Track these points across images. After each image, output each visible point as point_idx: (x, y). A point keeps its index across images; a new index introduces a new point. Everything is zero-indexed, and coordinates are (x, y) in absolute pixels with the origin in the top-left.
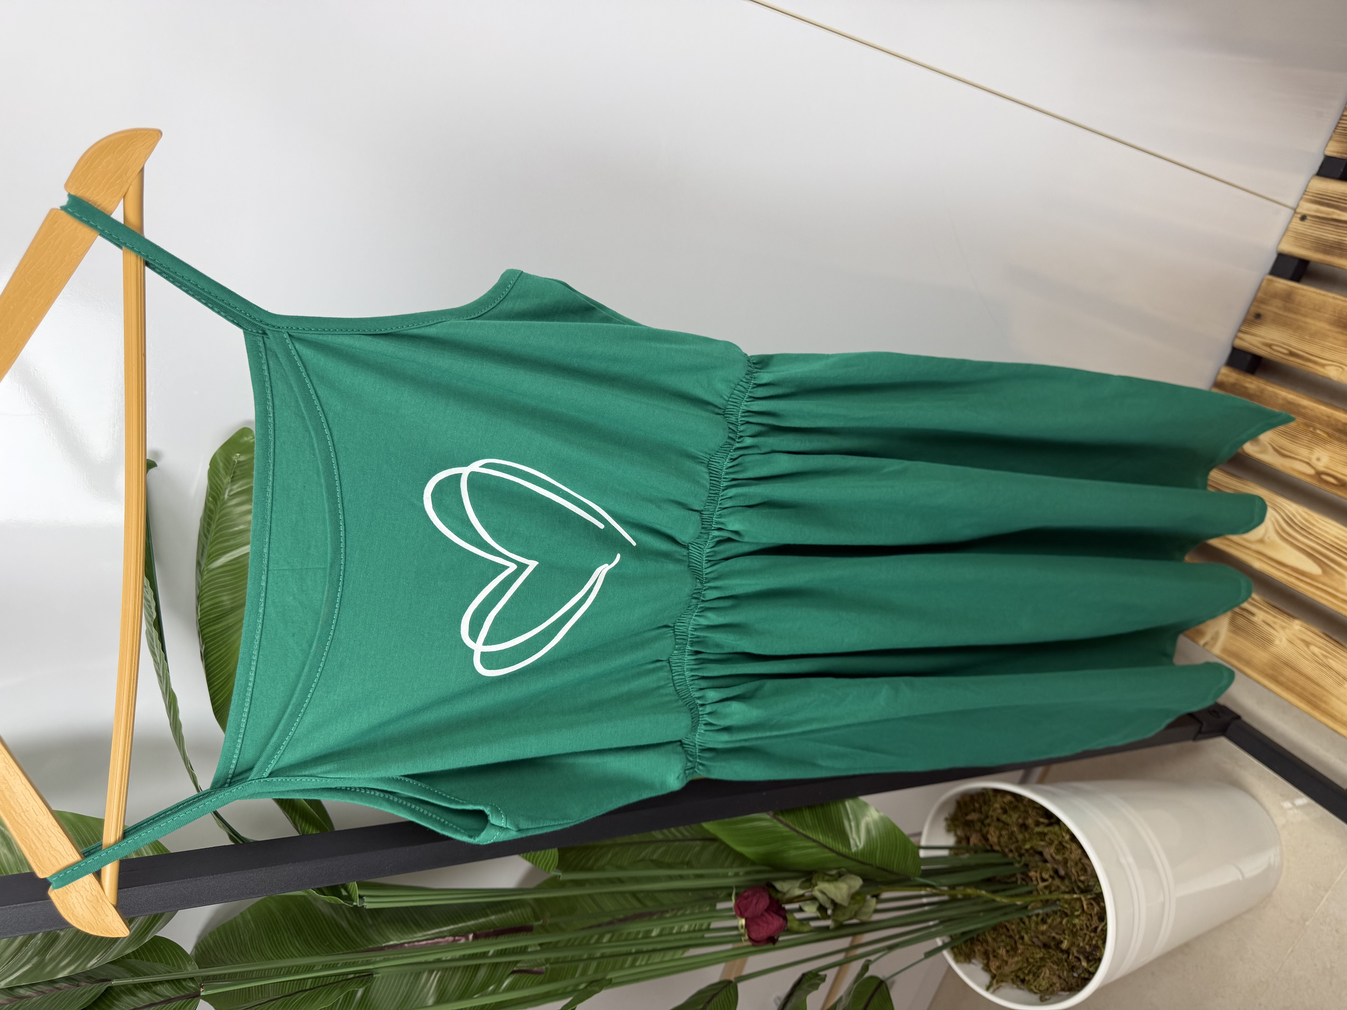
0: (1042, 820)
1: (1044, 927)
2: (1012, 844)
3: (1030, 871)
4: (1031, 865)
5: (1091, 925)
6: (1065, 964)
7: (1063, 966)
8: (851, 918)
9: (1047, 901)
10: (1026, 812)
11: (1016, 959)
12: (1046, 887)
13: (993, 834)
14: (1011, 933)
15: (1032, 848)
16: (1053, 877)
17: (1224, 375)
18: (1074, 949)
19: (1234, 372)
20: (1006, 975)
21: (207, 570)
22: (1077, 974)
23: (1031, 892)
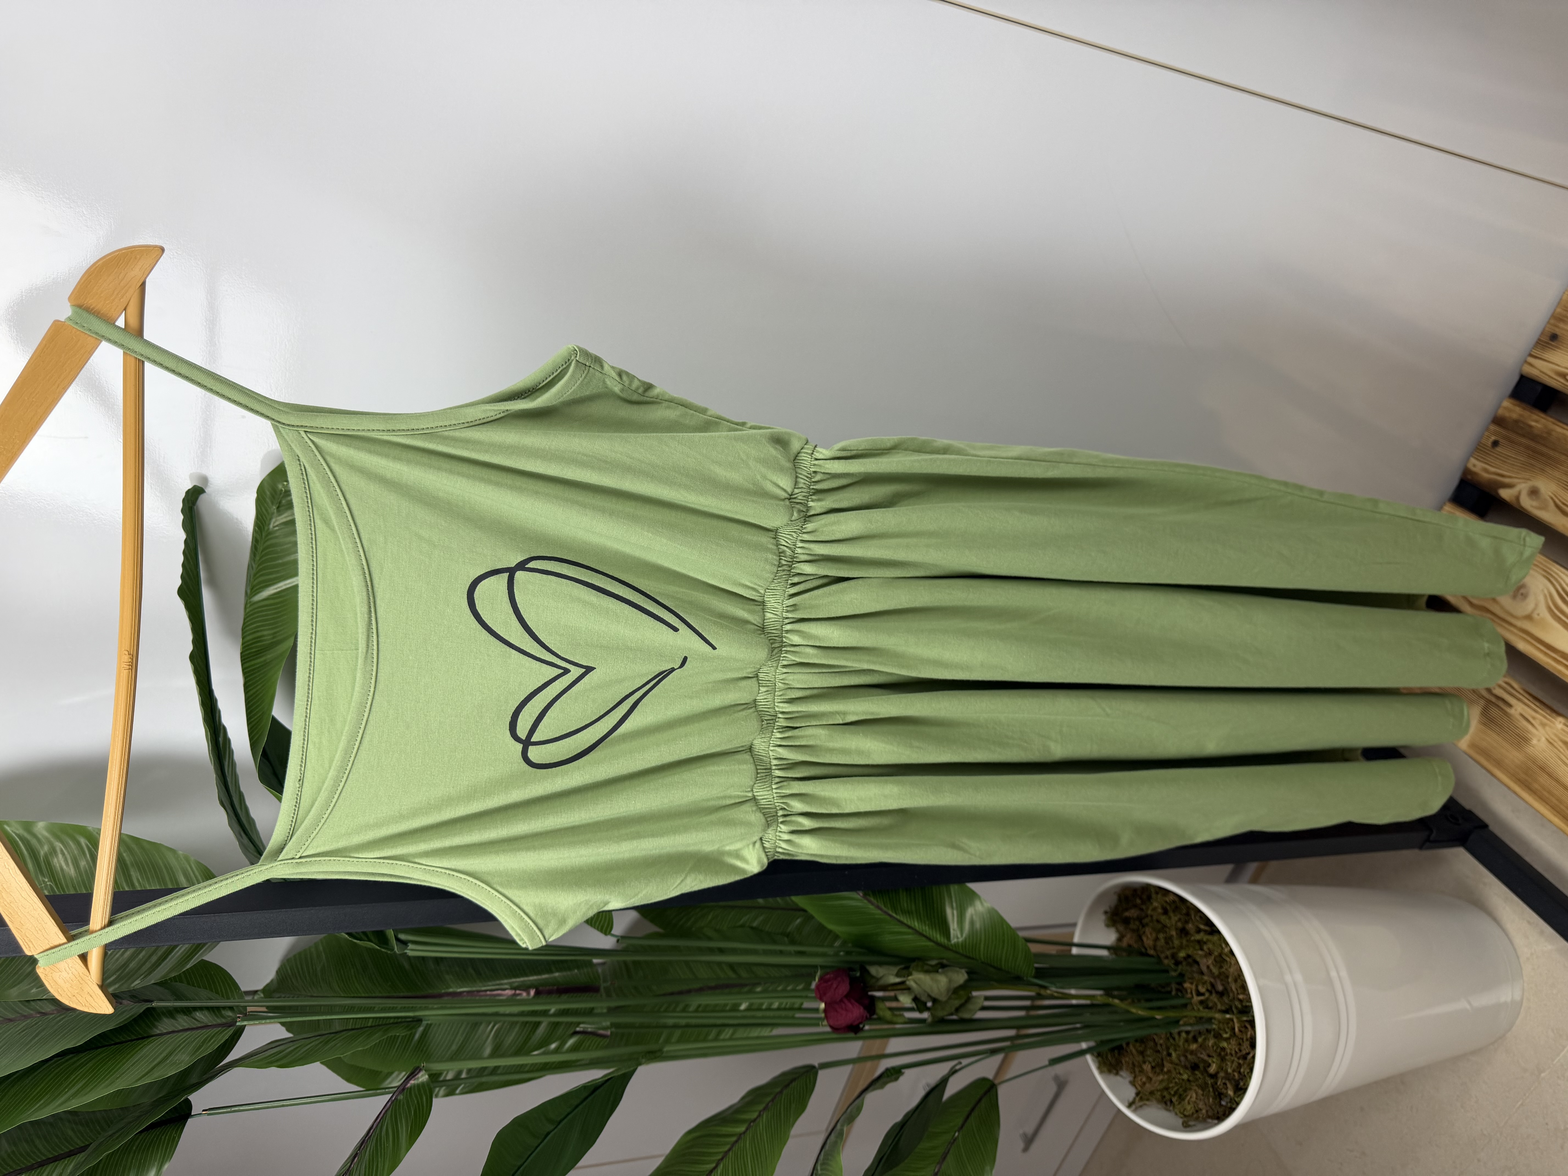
0: (1202, 927)
1: (1194, 1046)
2: (1168, 949)
3: (1185, 982)
4: (1188, 975)
5: (1240, 1051)
6: (1211, 1090)
7: (1209, 1091)
8: (952, 1014)
9: (1201, 1018)
10: (1188, 914)
11: (1161, 1077)
12: (1201, 1002)
13: (1149, 936)
14: (1159, 1048)
15: (1189, 956)
16: (1211, 993)
17: (1506, 408)
18: (1222, 1074)
19: (1519, 406)
20: (1152, 1093)
21: (250, 602)
22: (1223, 1103)
23: (1185, 1006)
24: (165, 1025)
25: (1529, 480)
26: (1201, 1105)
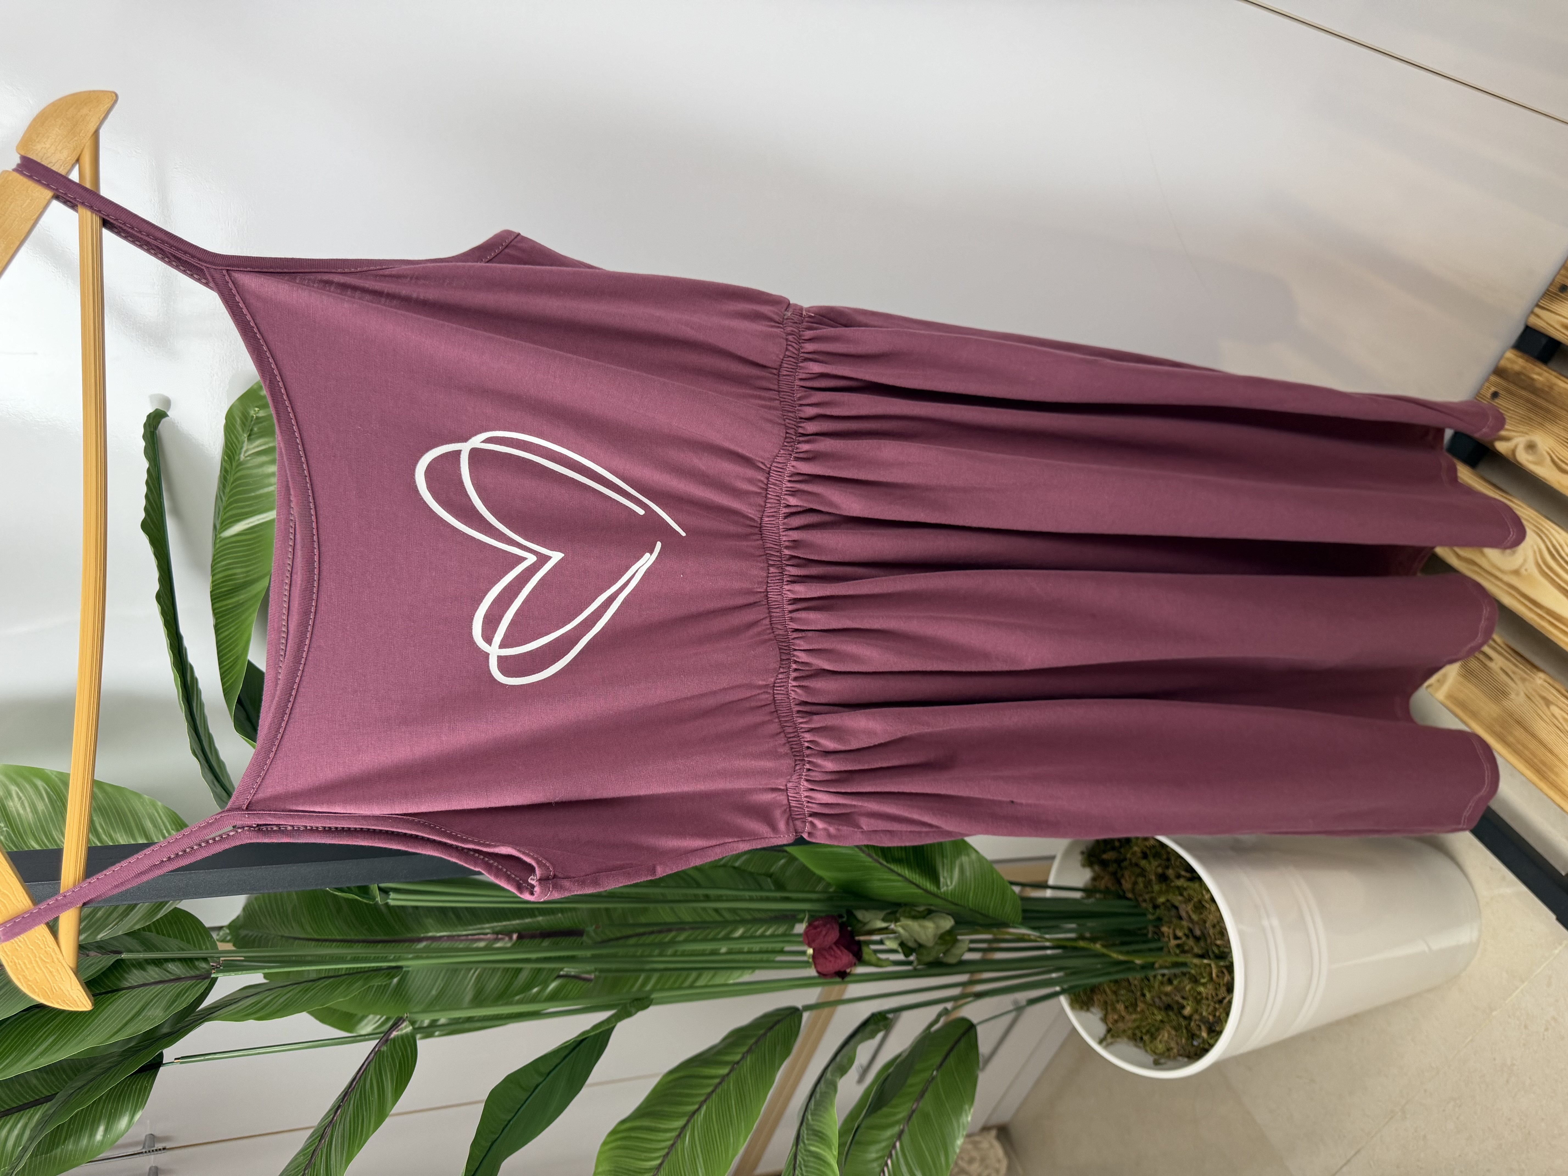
0: (1183, 873)
1: (1169, 988)
2: (1148, 893)
3: (1162, 925)
4: (1166, 919)
5: (1217, 995)
6: (1184, 1031)
7: (1182, 1032)
9: (1177, 962)
10: (1168, 860)
11: (1134, 1016)
12: (1178, 946)
13: (1127, 879)
14: (1133, 988)
15: (1168, 901)
16: (1187, 936)
17: (1508, 359)
18: (1196, 1017)
19: (1521, 357)
20: (1124, 1031)
21: (220, 537)
22: (1195, 1043)
23: (1161, 949)
24: (135, 977)
25: (1526, 433)
26: (1173, 1044)
